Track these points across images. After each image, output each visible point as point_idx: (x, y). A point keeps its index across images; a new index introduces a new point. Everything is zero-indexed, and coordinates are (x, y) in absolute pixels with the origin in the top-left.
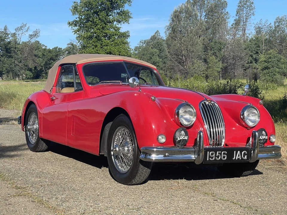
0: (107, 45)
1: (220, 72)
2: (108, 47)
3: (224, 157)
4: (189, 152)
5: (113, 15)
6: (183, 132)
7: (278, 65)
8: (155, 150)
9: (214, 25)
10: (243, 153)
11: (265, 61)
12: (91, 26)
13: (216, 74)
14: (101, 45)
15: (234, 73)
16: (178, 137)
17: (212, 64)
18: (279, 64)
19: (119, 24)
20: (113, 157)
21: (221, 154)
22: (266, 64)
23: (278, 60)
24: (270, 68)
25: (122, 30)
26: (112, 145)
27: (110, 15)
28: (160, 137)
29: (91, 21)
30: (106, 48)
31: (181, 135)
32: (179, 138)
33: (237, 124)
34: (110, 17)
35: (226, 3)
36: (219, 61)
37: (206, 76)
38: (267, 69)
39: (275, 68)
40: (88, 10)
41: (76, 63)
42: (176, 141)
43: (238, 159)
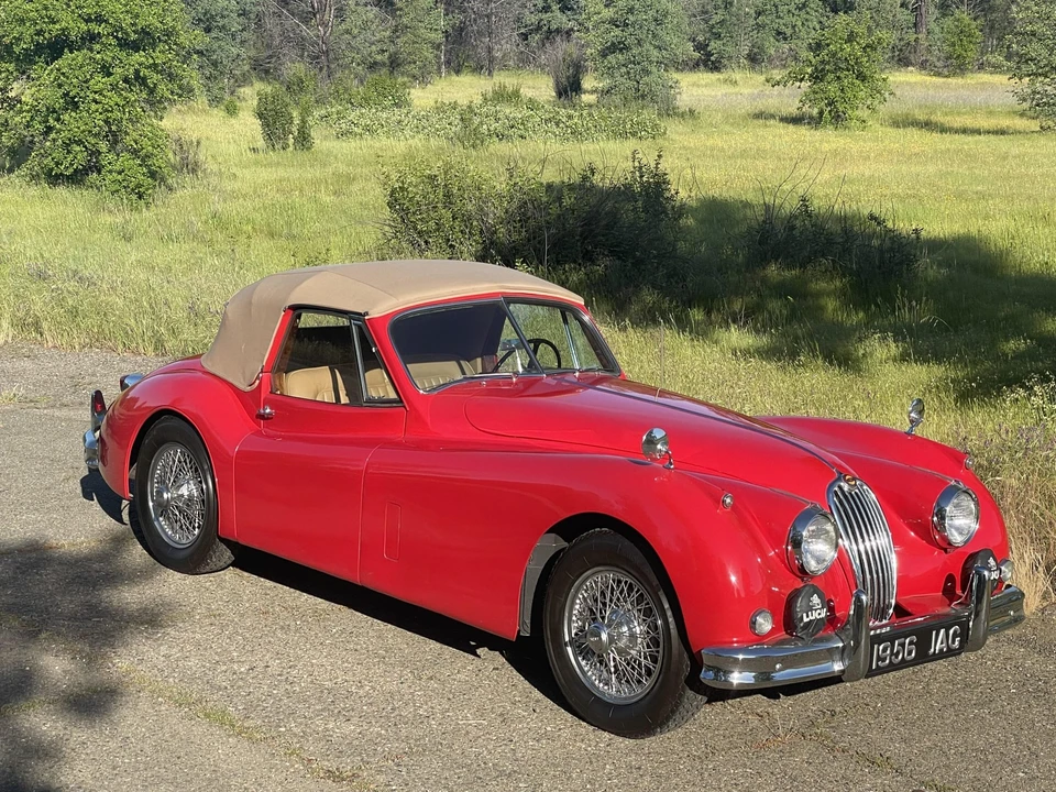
1: (439, 46)
3: (910, 653)
4: (830, 654)
6: (815, 599)
7: (654, 36)
8: (741, 657)
10: (951, 632)
11: (614, 22)
15: (490, 50)
16: (805, 615)
17: (411, 16)
18: (660, 33)
20: (569, 649)
21: (903, 645)
22: (617, 32)
23: (656, 20)
24: (627, 48)
26: (567, 614)
28: (760, 620)
31: (811, 609)
32: (808, 616)
33: (912, 534)
36: (436, 4)
38: (621, 50)
39: (647, 46)
41: (367, 314)
42: (796, 627)
43: (941, 650)
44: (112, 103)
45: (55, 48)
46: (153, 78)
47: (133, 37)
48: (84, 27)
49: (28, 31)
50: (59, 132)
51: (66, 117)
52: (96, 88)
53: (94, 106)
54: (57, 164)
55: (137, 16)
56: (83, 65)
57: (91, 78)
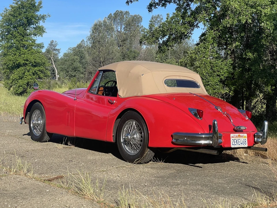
0: (24, 54)
2: (26, 55)
5: (30, 29)
9: (131, 36)
12: (11, 38)
14: (20, 53)
19: (35, 37)
25: (37, 42)
27: (28, 29)
29: (11, 34)
30: (23, 56)
34: (27, 31)
35: (141, 19)
40: (8, 25)
44: (29, 78)
45: (18, 66)
46: (39, 73)
47: (34, 64)
48: (24, 62)
49: (11, 62)
50: (17, 84)
51: (19, 81)
53: (25, 79)
54: (16, 91)
55: (35, 60)
56: (23, 70)
57: (25, 73)
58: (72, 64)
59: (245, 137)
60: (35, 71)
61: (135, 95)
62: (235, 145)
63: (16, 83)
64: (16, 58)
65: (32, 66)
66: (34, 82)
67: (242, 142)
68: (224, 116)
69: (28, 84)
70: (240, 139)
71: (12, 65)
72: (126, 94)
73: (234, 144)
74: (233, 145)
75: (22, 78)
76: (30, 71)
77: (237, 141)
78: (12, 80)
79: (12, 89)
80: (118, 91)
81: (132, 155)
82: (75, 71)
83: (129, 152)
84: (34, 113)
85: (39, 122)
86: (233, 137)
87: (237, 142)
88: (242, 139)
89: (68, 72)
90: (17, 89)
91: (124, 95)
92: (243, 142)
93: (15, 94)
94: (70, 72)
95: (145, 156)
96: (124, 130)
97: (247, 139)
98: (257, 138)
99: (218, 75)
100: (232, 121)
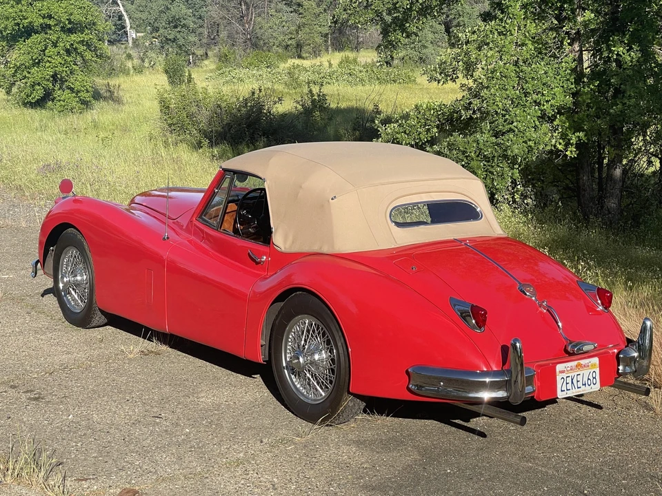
1: (327, 34)
13: (319, 40)
15: (357, 37)
17: (308, 18)
36: (325, 10)
37: (298, 45)
44: (57, 63)
45: (28, 32)
46: (82, 48)
47: (69, 26)
48: (41, 21)
49: (10, 24)
50: (29, 78)
51: (33, 71)
52: (49, 54)
53: (48, 64)
54: (27, 96)
55: (71, 14)
56: (40, 42)
57: (46, 49)
58: (168, 9)
59: (594, 366)
60: (72, 44)
61: (315, 248)
62: (567, 390)
63: (25, 77)
64: (21, 11)
65: (64, 32)
66: (69, 72)
67: (586, 379)
68: (541, 312)
69: (54, 76)
70: (581, 373)
71: (13, 30)
72: (293, 242)
73: (564, 388)
74: (562, 391)
75: (38, 63)
76: (58, 45)
77: (572, 380)
78: (14, 67)
79: (15, 90)
80: (271, 232)
81: (310, 402)
82: (176, 27)
83: (303, 394)
84: (66, 254)
85: (79, 278)
86: (562, 372)
87: (572, 383)
88: (586, 372)
89: (157, 29)
90: (28, 90)
91: (287, 246)
92: (589, 379)
93: (25, 104)
94: (161, 31)
95: (342, 412)
96: (288, 337)
97: (597, 370)
98: (625, 367)
99: (538, 103)
100: (560, 324)
